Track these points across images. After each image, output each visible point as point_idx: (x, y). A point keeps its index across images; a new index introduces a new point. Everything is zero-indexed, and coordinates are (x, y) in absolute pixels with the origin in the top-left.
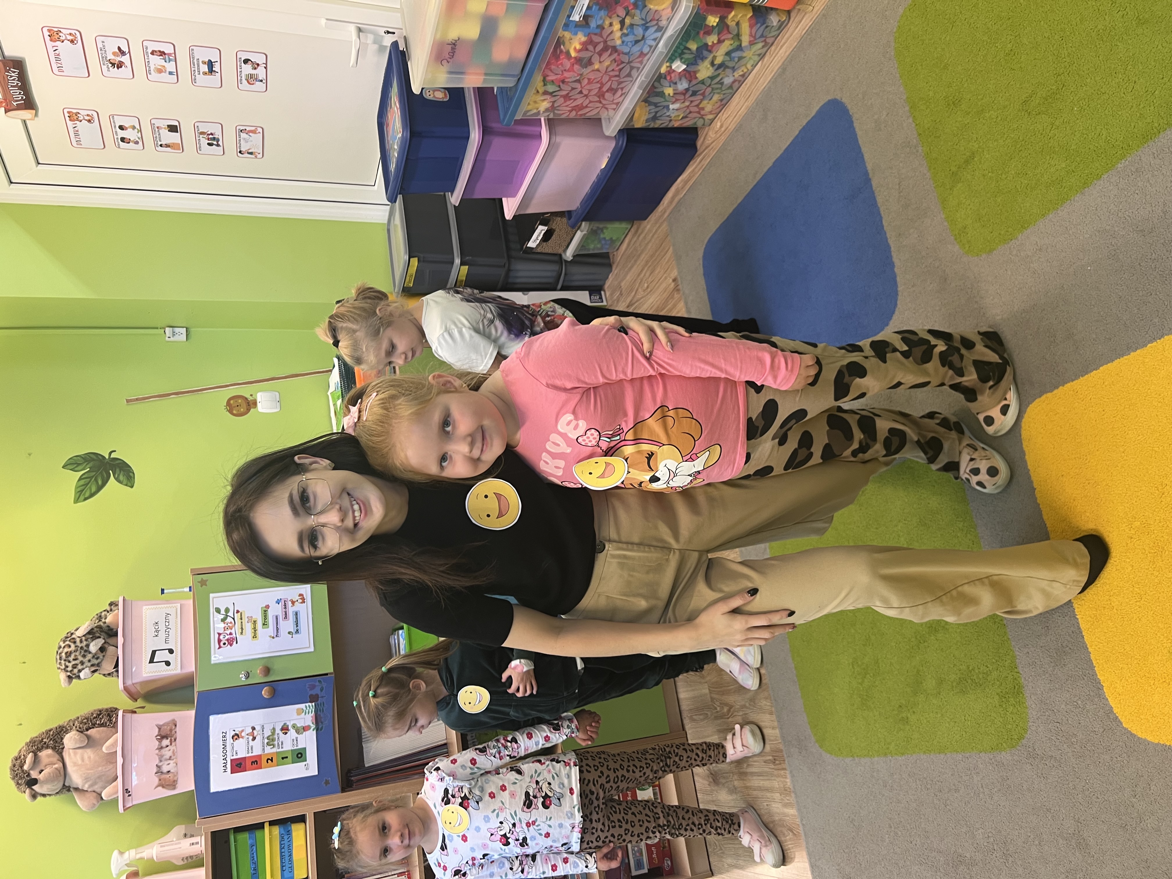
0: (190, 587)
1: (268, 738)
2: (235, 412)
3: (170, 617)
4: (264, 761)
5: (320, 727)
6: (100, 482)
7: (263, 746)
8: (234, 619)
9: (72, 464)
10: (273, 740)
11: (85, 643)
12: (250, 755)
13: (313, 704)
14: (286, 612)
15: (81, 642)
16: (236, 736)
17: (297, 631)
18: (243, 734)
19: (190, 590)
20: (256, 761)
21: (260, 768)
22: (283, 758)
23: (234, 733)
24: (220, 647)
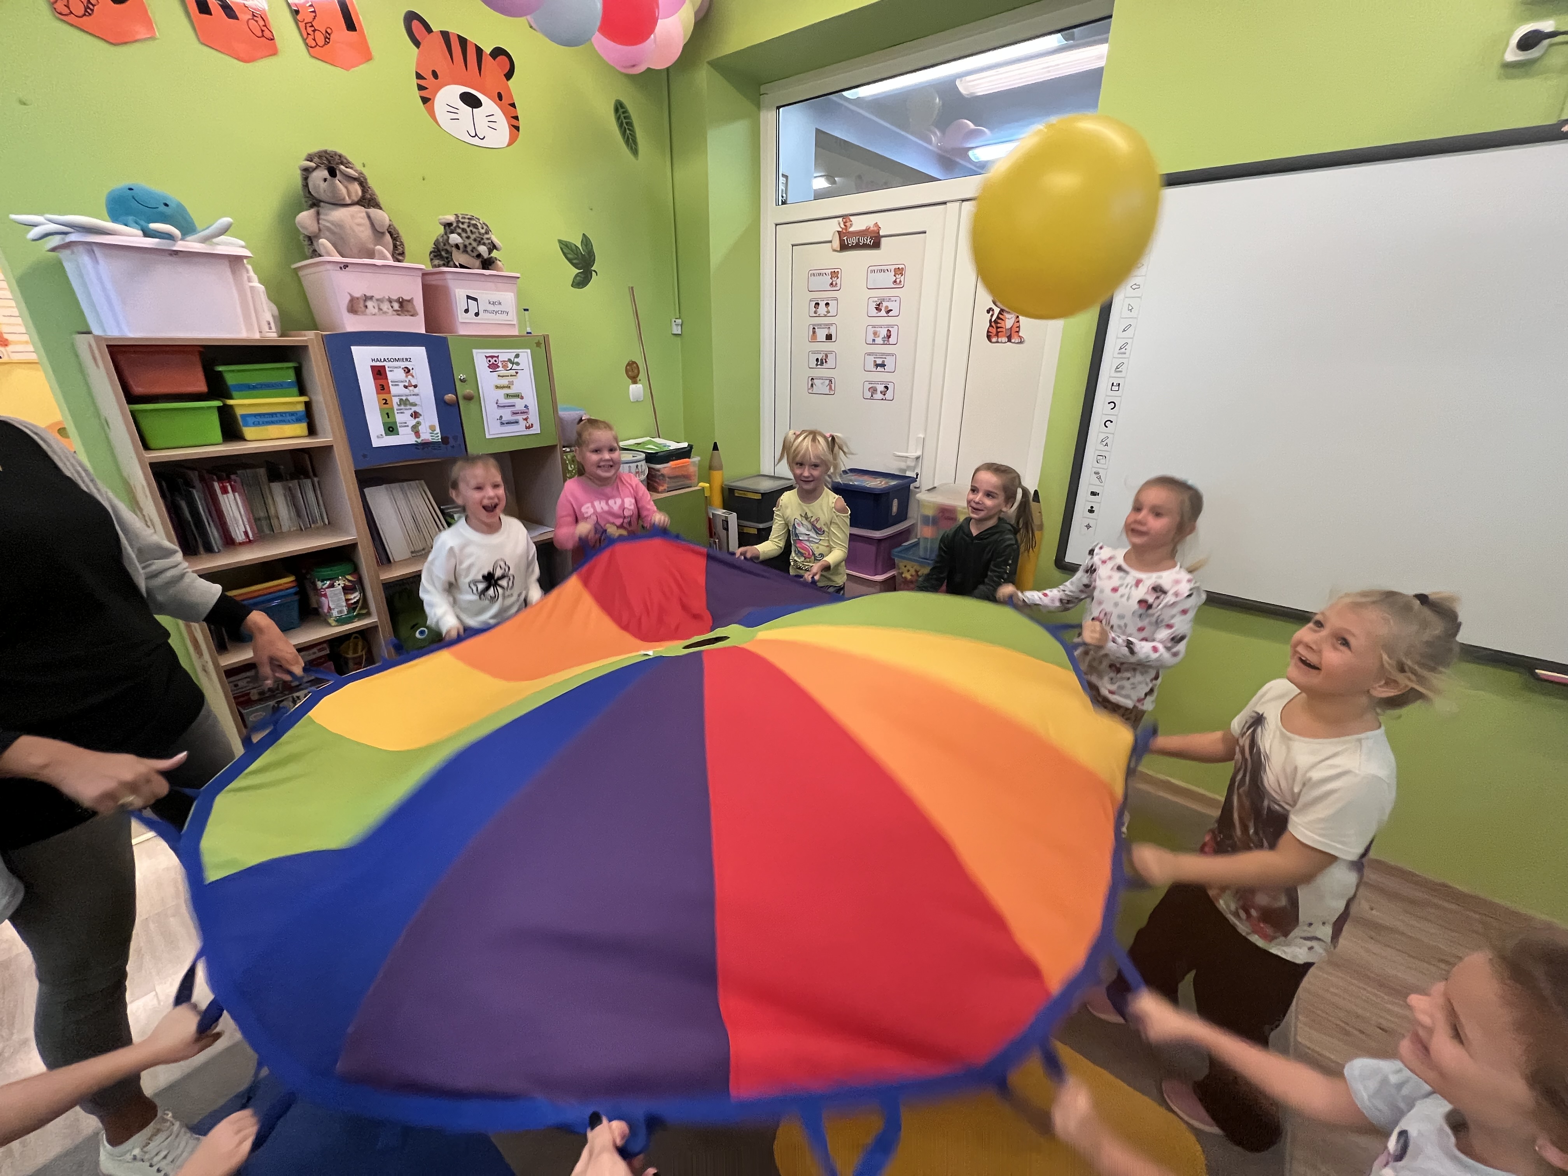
0: (530, 333)
1: (407, 400)
2: (628, 367)
3: (505, 315)
4: (385, 396)
5: (419, 447)
6: (575, 261)
7: (399, 396)
8: (511, 369)
9: (586, 241)
10: (405, 405)
11: (487, 242)
12: (390, 384)
13: (440, 440)
14: (518, 413)
15: (488, 239)
16: (407, 371)
17: (504, 424)
18: (410, 377)
19: (528, 333)
20: (384, 389)
21: (378, 393)
22: (387, 414)
23: (411, 368)
24: (487, 357)
